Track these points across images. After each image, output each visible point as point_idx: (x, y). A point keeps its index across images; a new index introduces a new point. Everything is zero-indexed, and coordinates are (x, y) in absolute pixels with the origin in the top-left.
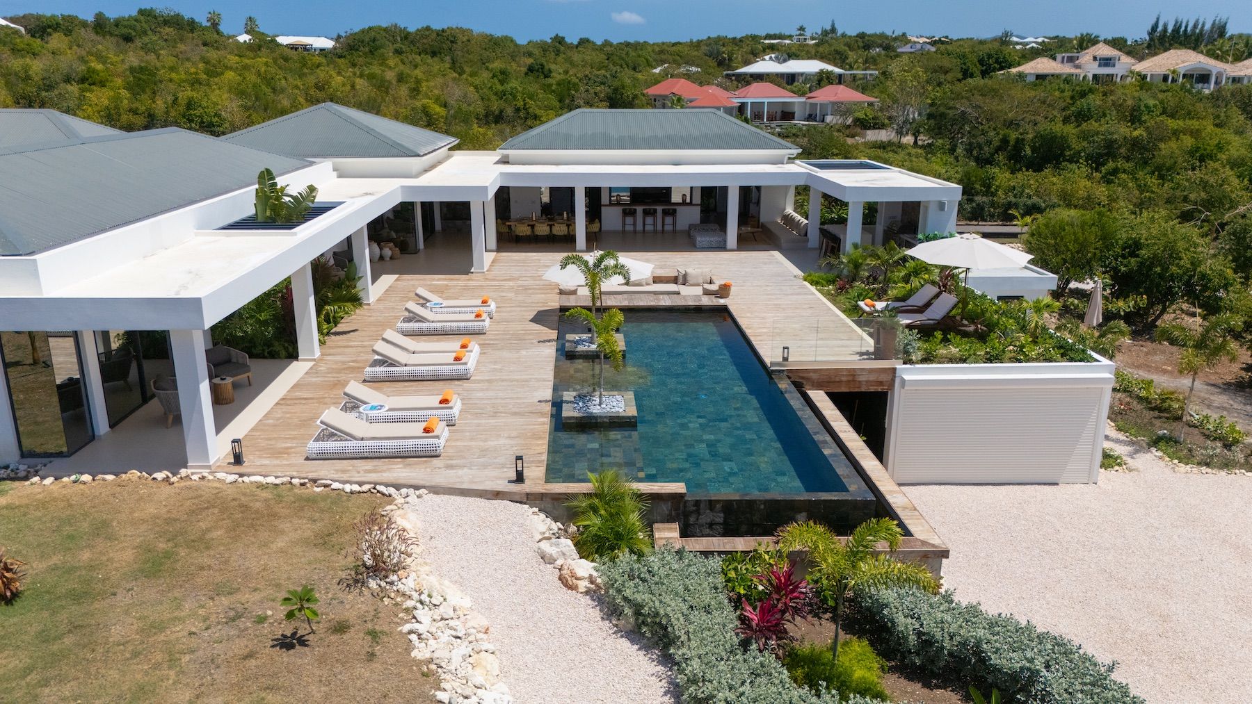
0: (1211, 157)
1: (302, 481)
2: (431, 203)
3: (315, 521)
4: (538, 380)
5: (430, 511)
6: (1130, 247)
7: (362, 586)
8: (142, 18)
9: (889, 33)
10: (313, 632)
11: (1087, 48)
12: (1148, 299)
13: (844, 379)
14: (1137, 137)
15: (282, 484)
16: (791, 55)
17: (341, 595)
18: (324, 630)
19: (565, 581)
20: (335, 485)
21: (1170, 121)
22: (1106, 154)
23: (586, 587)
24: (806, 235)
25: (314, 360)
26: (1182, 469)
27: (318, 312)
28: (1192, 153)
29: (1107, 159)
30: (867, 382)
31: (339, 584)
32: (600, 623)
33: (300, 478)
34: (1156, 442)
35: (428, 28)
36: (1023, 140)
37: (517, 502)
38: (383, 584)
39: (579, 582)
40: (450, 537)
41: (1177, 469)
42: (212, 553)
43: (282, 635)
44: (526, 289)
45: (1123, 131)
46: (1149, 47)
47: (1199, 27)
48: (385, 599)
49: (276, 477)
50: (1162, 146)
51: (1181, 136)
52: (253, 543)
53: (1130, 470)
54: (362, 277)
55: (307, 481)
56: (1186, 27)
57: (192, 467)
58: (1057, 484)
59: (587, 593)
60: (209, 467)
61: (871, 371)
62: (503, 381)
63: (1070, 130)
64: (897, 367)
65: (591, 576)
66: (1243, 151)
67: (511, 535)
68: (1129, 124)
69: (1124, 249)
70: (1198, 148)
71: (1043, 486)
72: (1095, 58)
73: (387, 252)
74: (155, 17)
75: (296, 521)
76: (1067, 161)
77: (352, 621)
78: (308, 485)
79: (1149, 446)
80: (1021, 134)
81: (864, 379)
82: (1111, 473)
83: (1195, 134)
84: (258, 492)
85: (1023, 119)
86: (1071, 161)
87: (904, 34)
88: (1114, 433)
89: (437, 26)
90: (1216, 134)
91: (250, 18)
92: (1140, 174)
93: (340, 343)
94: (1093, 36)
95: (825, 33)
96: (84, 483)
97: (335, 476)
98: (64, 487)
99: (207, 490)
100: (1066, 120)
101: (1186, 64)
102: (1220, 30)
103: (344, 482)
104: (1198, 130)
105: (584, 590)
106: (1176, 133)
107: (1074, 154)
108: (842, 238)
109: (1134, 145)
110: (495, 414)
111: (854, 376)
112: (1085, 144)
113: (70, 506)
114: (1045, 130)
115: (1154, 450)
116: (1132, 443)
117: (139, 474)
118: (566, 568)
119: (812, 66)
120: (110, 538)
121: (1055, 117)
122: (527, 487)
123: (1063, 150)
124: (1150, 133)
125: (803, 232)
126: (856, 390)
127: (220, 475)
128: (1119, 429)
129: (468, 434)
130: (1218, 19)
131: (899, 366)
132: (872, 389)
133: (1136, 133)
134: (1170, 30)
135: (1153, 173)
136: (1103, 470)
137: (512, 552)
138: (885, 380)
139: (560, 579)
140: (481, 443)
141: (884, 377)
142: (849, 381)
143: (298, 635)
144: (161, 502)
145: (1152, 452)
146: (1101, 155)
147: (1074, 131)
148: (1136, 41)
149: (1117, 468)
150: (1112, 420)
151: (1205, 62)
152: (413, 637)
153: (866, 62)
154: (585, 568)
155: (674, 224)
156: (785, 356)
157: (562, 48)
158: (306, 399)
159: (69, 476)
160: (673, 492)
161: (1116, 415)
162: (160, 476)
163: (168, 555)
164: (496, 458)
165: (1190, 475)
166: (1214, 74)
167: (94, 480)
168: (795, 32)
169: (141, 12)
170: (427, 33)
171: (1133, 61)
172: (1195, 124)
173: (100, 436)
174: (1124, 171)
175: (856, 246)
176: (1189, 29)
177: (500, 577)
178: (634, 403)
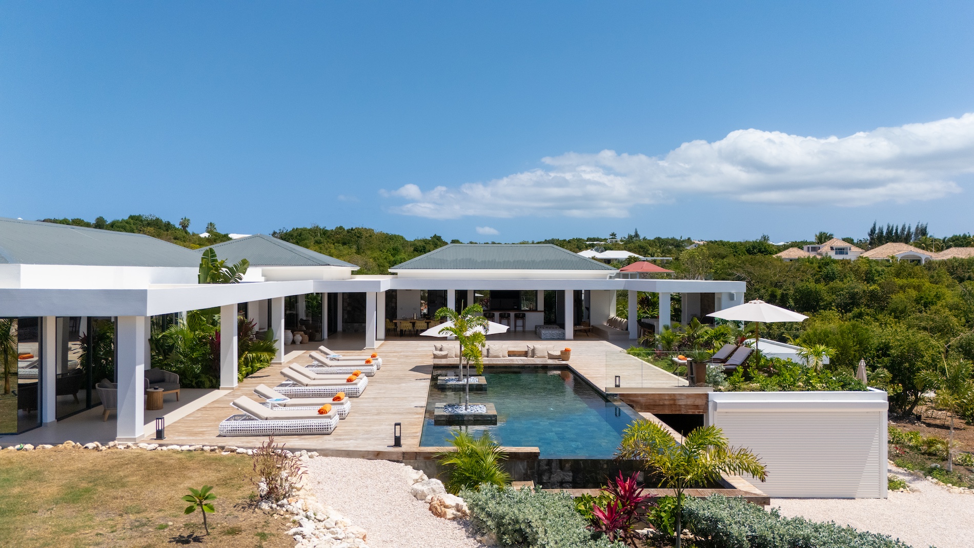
0: (933, 303)
1: (212, 448)
2: (336, 295)
3: (219, 471)
4: (414, 397)
5: (320, 466)
6: (882, 349)
7: (255, 508)
8: (132, 221)
9: (678, 238)
10: (208, 534)
11: (825, 242)
12: (903, 387)
13: (667, 403)
14: (873, 290)
15: (195, 450)
16: (606, 248)
17: (236, 513)
18: (218, 533)
19: (434, 510)
20: (239, 450)
21: (896, 280)
22: (851, 303)
23: (453, 514)
24: (627, 329)
25: (232, 388)
26: (956, 490)
27: (239, 357)
28: (917, 301)
29: (853, 307)
30: (686, 405)
31: (235, 507)
32: (466, 540)
33: (211, 446)
34: (930, 472)
35: (341, 228)
36: (787, 294)
37: (394, 461)
38: (274, 506)
39: (447, 510)
40: (335, 483)
41: (951, 490)
42: (126, 489)
43: (180, 536)
44: (407, 356)
45: (861, 287)
46: (871, 243)
47: (907, 230)
48: (274, 515)
49: (190, 446)
50: (894, 297)
51: (907, 289)
52: (163, 484)
53: (913, 491)
54: (277, 340)
55: (216, 447)
56: (897, 230)
57: (120, 440)
58: (854, 499)
59: (454, 519)
60: (134, 439)
61: (688, 396)
62: (385, 398)
63: (822, 287)
64: (709, 393)
65: (457, 505)
66: (956, 299)
67: (388, 483)
68: (865, 283)
69: (878, 351)
70: (922, 297)
71: (842, 500)
72: (832, 248)
73: (299, 337)
74: (141, 221)
75: (203, 471)
76: (822, 309)
77: (243, 528)
78: (217, 451)
79: (926, 476)
80: (785, 290)
81: (683, 403)
82: (897, 493)
83: (918, 288)
84: (174, 454)
85: (785, 281)
86: (825, 309)
87: (689, 239)
88: (895, 469)
89: (347, 227)
90: (933, 288)
91: (211, 223)
92: (880, 316)
93: (254, 382)
94: (828, 235)
95: (630, 237)
96: (26, 450)
97: (241, 445)
98: (8, 452)
99: (130, 454)
100: (817, 281)
101: (901, 253)
102: (923, 231)
103: (247, 448)
104: (918, 286)
105: (451, 516)
106: (902, 288)
107: (827, 304)
108: (655, 325)
109: (871, 296)
110: (378, 414)
111: (674, 400)
112: (834, 297)
113: (11, 463)
114: (803, 286)
115: (930, 478)
116: (912, 475)
117: (74, 444)
118: (436, 499)
119: (624, 255)
120: (41, 481)
121: (809, 278)
122: (404, 448)
123: (818, 302)
124: (882, 288)
125: (624, 327)
126: (677, 413)
127: (142, 445)
128: (898, 466)
129: (355, 423)
130: (920, 224)
131: (711, 393)
132: (690, 412)
133: (871, 288)
134: (884, 234)
135: (890, 314)
136: (890, 491)
137: (389, 493)
138: (700, 404)
139: (430, 509)
140: (367, 428)
141: (699, 402)
142: (671, 405)
143: (194, 536)
144: (89, 461)
145: (928, 480)
146: (847, 305)
147: (824, 288)
148: (860, 240)
149: (902, 489)
150: (891, 460)
151: (915, 251)
152: (298, 537)
153: (663, 252)
154: (451, 500)
155: (524, 326)
156: (617, 384)
157: (439, 243)
158: (223, 408)
159: (14, 446)
160: (529, 451)
161: (892, 457)
162: (91, 445)
163: (87, 490)
164: (378, 435)
165: (964, 495)
166: (923, 259)
167: (35, 449)
168: (608, 237)
169: (131, 217)
170: (340, 231)
171: (860, 250)
172: (915, 281)
173: (47, 423)
174: (868, 314)
175: (667, 328)
176: (899, 231)
177: (377, 509)
178: (494, 408)
